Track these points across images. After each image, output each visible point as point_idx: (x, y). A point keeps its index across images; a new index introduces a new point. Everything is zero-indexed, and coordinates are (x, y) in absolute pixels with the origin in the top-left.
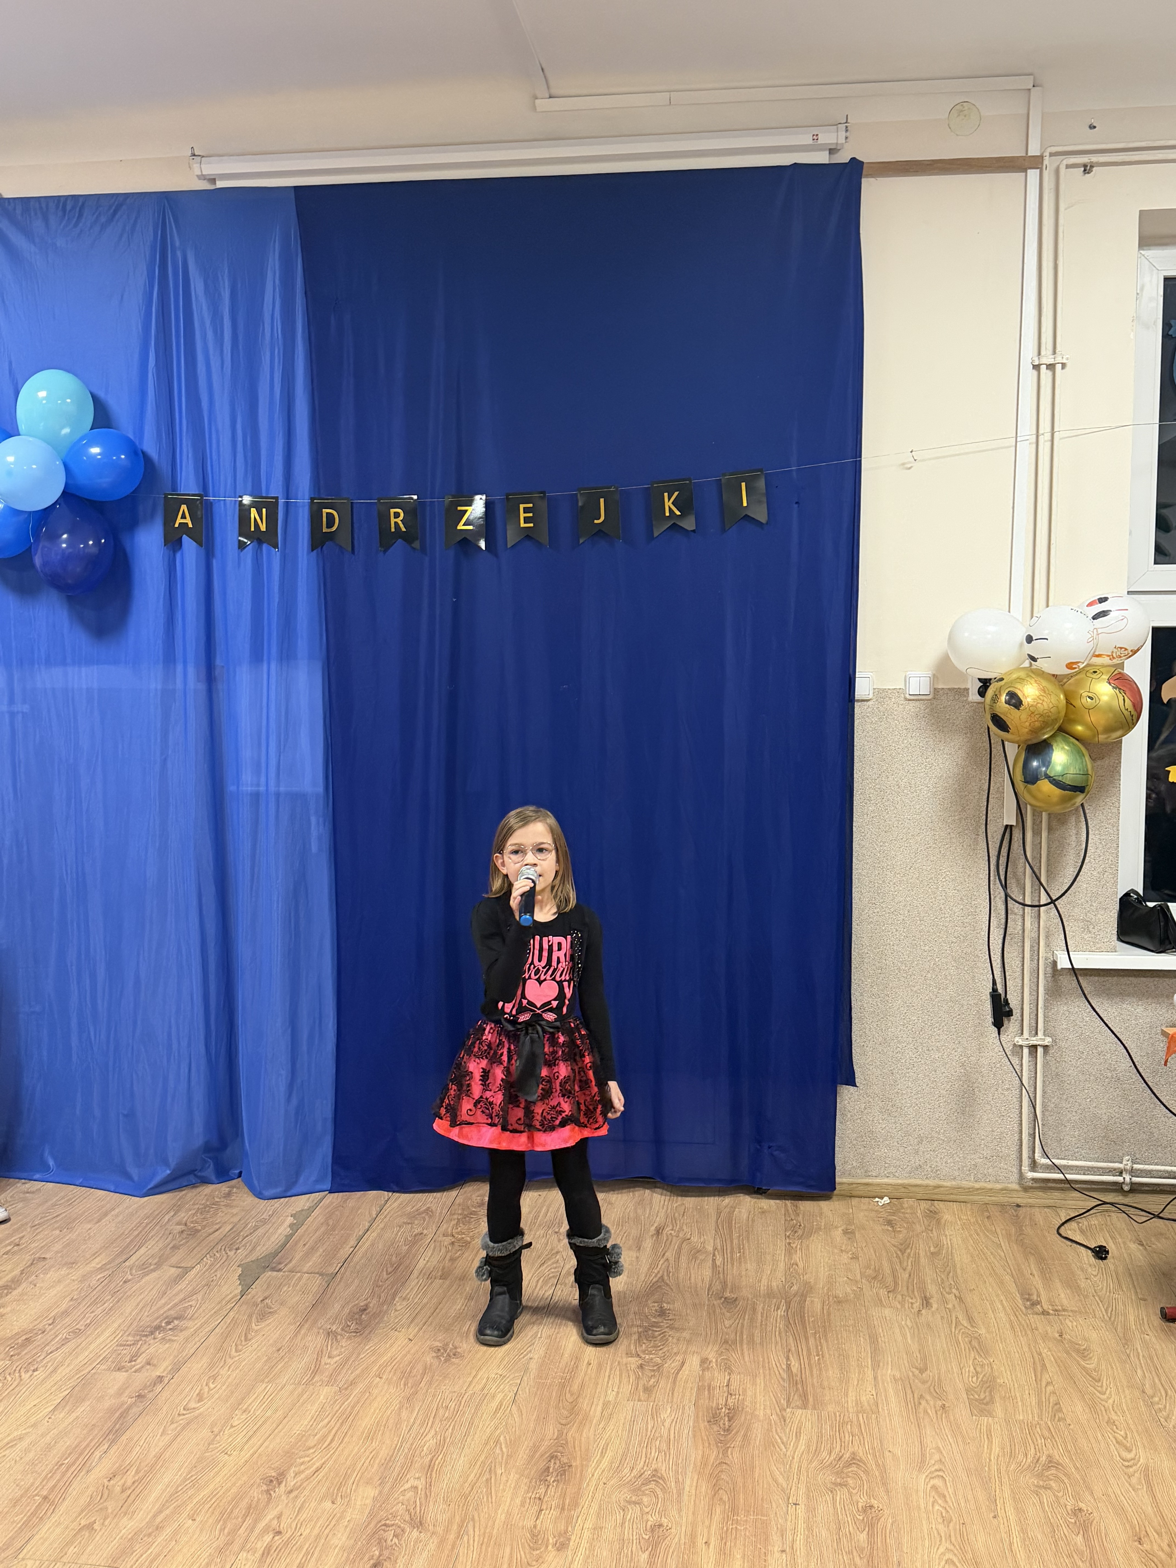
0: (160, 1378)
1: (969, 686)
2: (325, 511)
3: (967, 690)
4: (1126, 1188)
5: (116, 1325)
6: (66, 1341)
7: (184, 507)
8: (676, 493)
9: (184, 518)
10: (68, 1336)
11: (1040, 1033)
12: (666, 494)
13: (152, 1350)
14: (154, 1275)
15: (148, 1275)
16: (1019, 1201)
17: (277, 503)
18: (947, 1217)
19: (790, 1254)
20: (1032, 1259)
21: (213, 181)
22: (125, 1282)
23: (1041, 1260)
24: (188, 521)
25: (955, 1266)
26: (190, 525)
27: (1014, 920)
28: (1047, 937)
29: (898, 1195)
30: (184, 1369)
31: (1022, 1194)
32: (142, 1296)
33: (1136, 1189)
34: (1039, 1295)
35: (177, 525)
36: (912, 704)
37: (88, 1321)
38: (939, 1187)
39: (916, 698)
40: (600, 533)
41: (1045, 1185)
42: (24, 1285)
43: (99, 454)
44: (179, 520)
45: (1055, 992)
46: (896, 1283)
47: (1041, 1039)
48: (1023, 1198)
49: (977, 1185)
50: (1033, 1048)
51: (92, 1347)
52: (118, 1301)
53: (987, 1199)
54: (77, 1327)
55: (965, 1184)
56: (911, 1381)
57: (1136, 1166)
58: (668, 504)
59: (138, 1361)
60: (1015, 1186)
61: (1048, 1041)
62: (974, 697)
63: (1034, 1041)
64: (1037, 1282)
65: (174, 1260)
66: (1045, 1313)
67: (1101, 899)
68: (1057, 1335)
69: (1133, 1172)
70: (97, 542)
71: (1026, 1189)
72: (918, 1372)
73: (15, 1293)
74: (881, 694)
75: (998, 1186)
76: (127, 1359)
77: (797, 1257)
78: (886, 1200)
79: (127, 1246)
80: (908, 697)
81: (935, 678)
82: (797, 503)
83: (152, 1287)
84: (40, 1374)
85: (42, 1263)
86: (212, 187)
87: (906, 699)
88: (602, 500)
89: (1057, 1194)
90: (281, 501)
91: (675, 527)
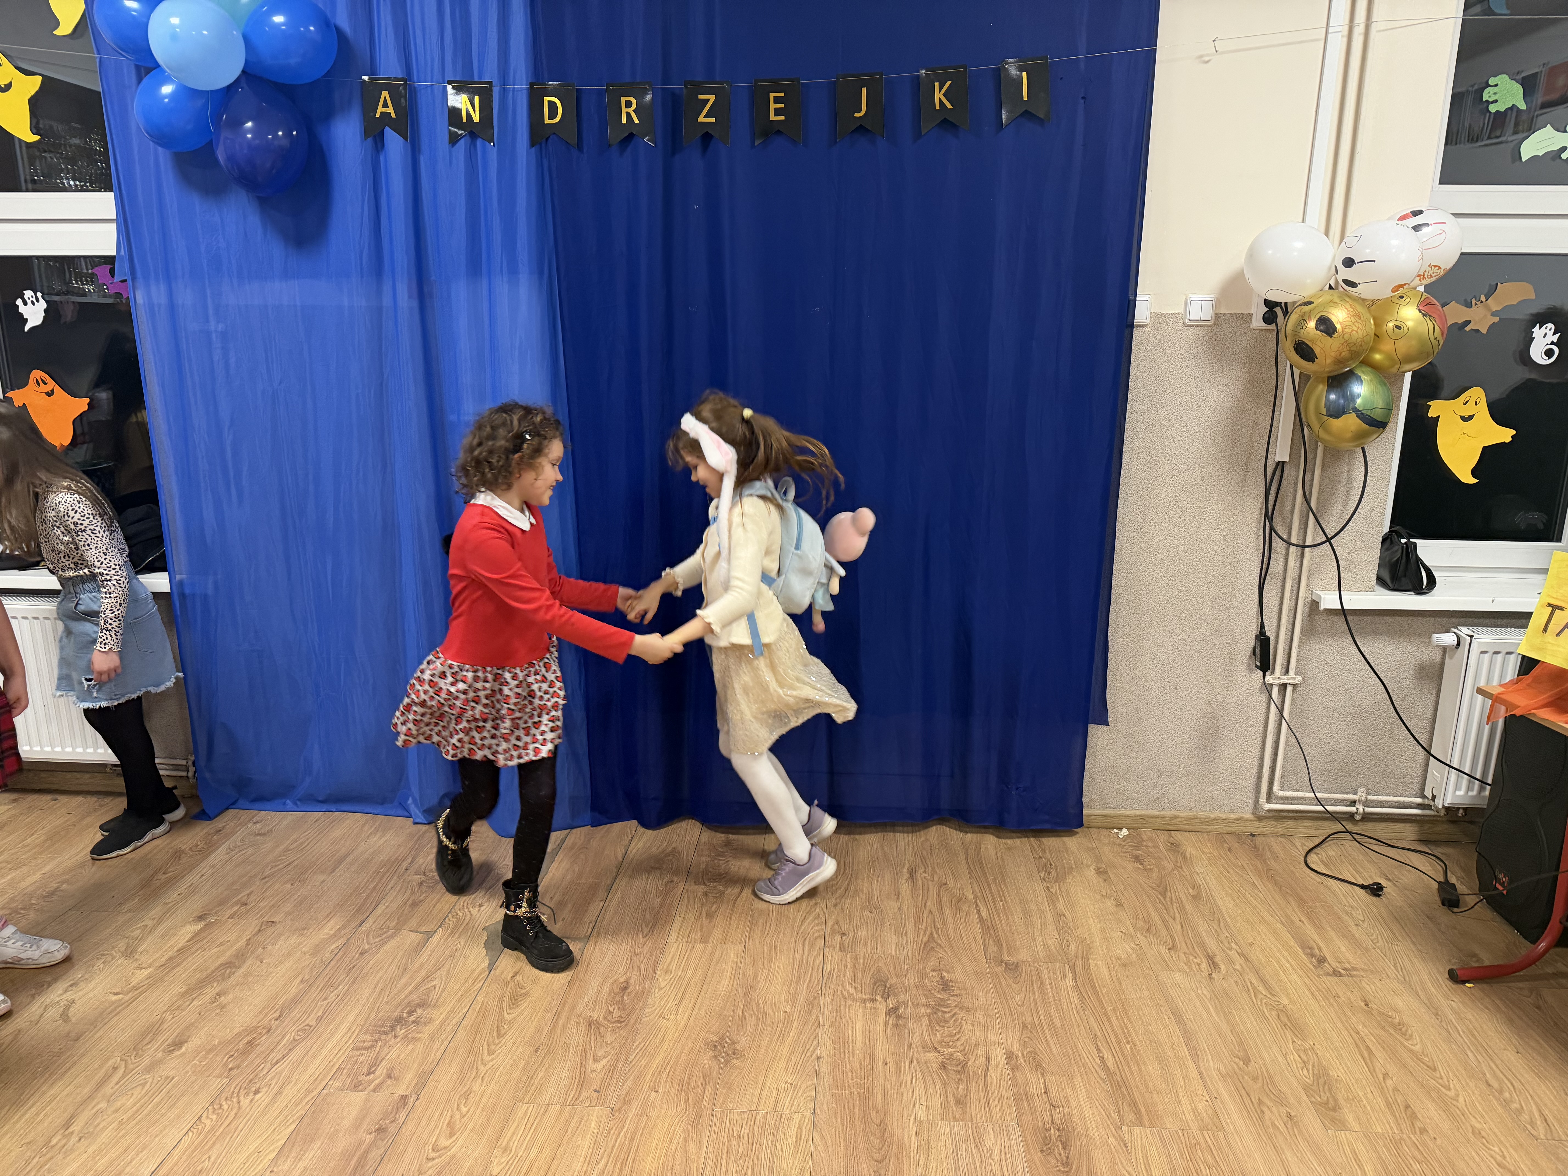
0: (404, 1099)
1: (1253, 311)
2: (547, 99)
3: (1251, 315)
4: (1358, 817)
5: (351, 1018)
6: (295, 1043)
7: (385, 94)
8: (948, 83)
9: (385, 106)
10: (297, 1038)
11: (1292, 672)
12: (936, 84)
13: (392, 1055)
14: (393, 943)
15: (386, 943)
16: (1253, 830)
17: (491, 89)
18: (1190, 850)
19: (1054, 903)
20: (1291, 900)
22: (361, 954)
23: (1302, 902)
24: (390, 110)
25: (1222, 913)
26: (393, 116)
27: (1276, 560)
28: (1309, 576)
29: (1135, 826)
30: (431, 1084)
31: (1256, 823)
32: (380, 975)
33: (1367, 818)
34: (1320, 949)
35: (378, 116)
36: (1192, 330)
37: (320, 1014)
38: (1175, 817)
39: (1197, 324)
40: (861, 129)
41: (1279, 816)
42: (249, 962)
43: (283, 24)
44: (380, 110)
45: (1309, 631)
46: (1173, 940)
47: (1292, 678)
48: (1257, 828)
49: (1212, 816)
50: (1284, 687)
51: (325, 1052)
52: (354, 982)
53: (1222, 829)
54: (307, 1022)
55: (1201, 814)
56: (1240, 1078)
57: (1370, 797)
58: (939, 95)
59: (378, 1073)
60: (1249, 816)
61: (1298, 679)
62: (1258, 323)
63: (1285, 680)
64: (1309, 930)
65: (413, 922)
66: (1336, 973)
67: (1365, 538)
68: (1363, 1004)
69: (1367, 804)
70: (288, 134)
71: (1260, 819)
72: (1241, 1063)
73: (240, 972)
74: (1159, 318)
75: (1233, 816)
76: (365, 1070)
77: (1061, 905)
78: (1125, 832)
79: (363, 904)
80: (1187, 321)
81: (1218, 303)
82: (1083, 98)
83: (391, 959)
84: (263, 1098)
85: (270, 930)
87: (1185, 325)
88: (864, 90)
89: (1290, 823)
90: (496, 87)
91: (946, 123)
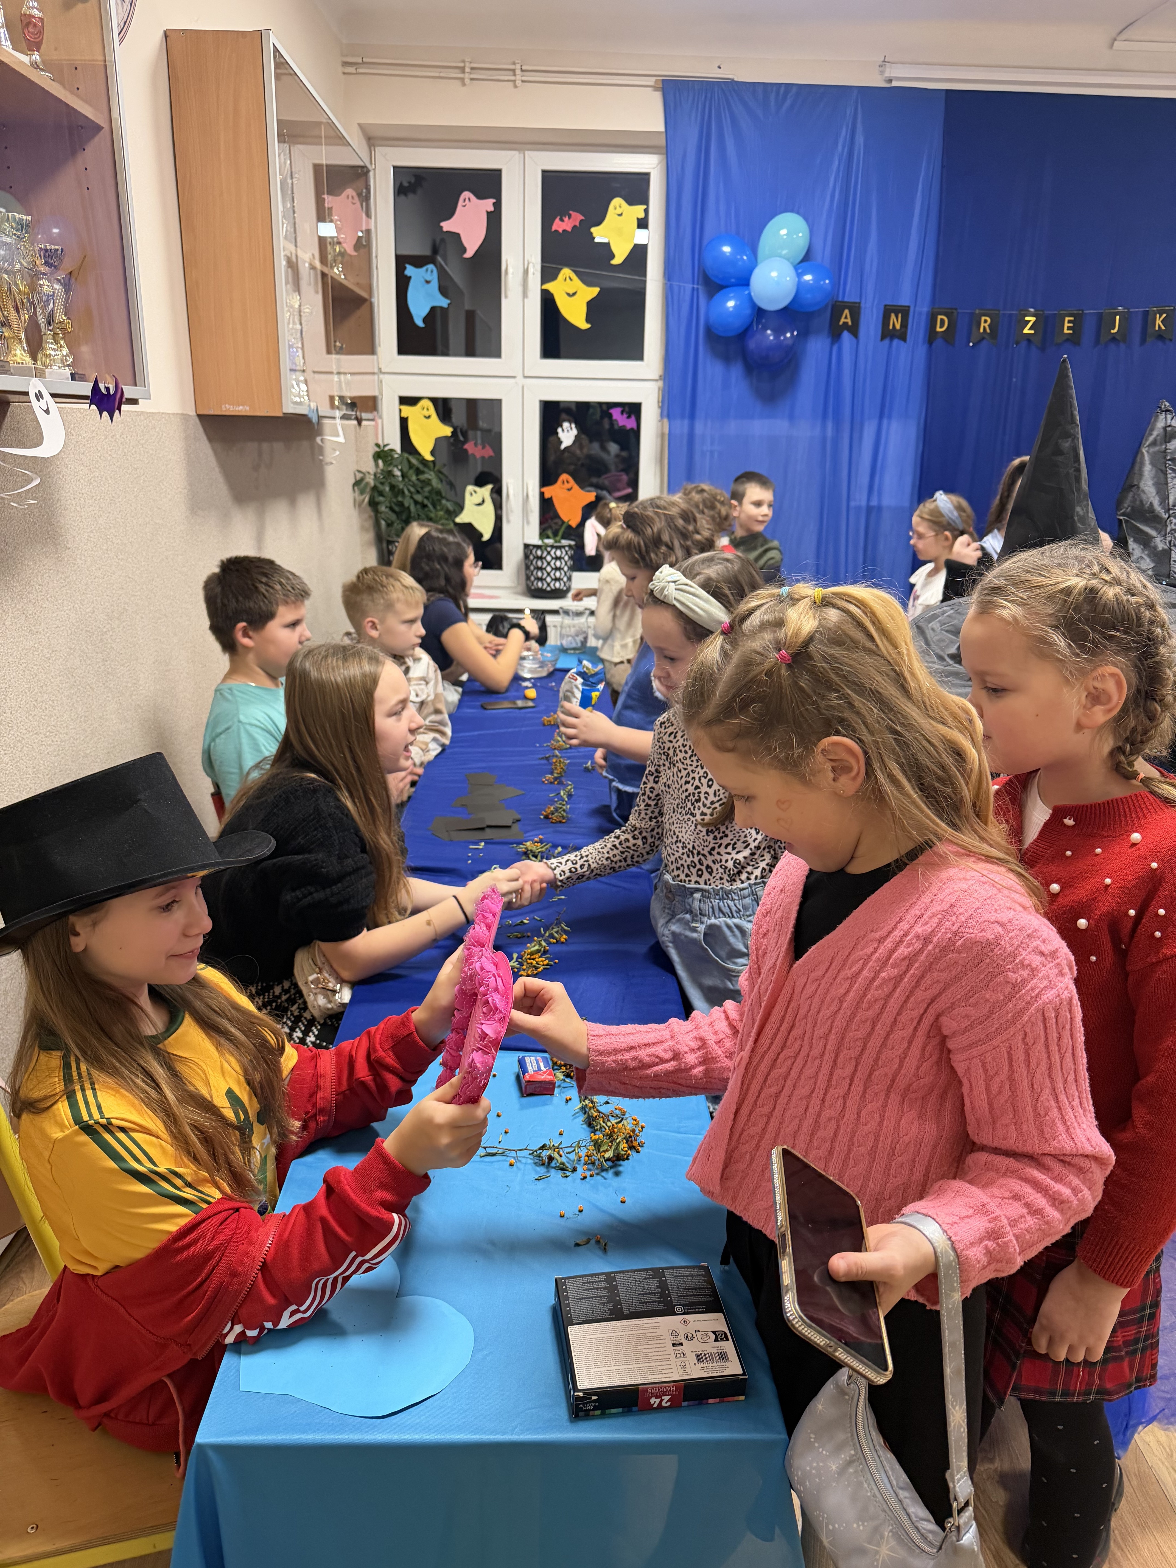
2: (940, 317)
7: (847, 312)
8: (1165, 315)
12: (1158, 316)
17: (909, 310)
21: (890, 81)
24: (849, 321)
35: (841, 323)
40: (1114, 339)
44: (843, 320)
58: (1158, 322)
86: (888, 85)
88: (1118, 317)
90: (912, 309)
91: (1160, 336)
